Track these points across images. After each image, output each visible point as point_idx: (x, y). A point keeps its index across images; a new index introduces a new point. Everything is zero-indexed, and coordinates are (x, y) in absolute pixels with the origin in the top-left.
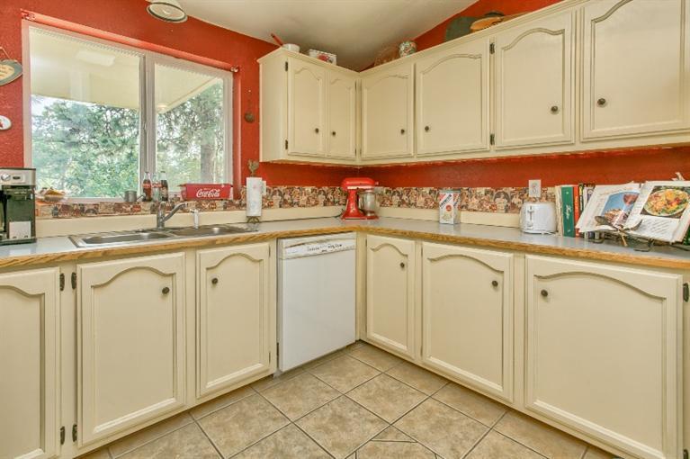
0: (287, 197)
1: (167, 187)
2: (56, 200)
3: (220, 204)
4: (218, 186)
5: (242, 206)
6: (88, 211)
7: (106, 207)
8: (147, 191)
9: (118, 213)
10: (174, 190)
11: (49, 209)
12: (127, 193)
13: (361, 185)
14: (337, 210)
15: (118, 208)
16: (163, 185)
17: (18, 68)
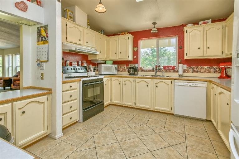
0: (195, 69)
1: (160, 67)
2: (142, 69)
3: (172, 71)
4: (171, 66)
5: (178, 71)
6: (146, 71)
7: (148, 70)
8: (156, 67)
10: (162, 67)
11: (140, 70)
12: (152, 68)
13: (227, 65)
14: (219, 75)
15: (150, 71)
16: (159, 66)
17: (137, 49)
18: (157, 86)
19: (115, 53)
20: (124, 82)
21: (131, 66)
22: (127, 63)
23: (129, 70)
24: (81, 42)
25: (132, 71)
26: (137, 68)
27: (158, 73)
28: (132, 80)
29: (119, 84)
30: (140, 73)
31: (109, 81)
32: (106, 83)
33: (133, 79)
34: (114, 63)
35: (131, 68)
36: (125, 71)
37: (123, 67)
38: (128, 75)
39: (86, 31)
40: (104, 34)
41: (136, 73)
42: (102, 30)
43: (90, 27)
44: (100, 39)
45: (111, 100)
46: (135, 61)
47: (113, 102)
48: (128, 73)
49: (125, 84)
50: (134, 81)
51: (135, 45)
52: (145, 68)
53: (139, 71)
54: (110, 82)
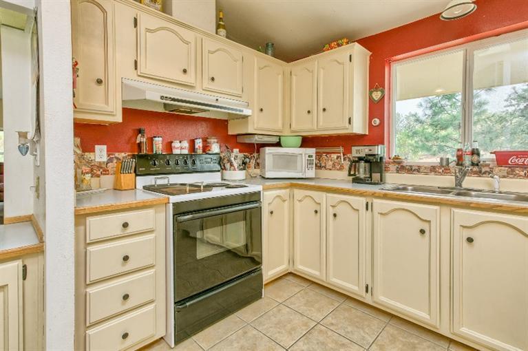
1: (478, 154)
2: (399, 163)
6: (414, 170)
7: (425, 168)
8: (460, 158)
9: (433, 173)
10: (488, 157)
11: (393, 167)
12: (442, 159)
15: (433, 169)
16: (475, 152)
17: (383, 92)
18: (470, 240)
19: (309, 112)
20: (333, 206)
21: (359, 151)
22: (348, 141)
23: (351, 166)
24: (189, 79)
25: (362, 170)
26: (381, 158)
27: (470, 182)
28: (359, 202)
29: (316, 212)
30: (393, 178)
31: (284, 201)
32: (272, 208)
33: (363, 200)
34: (306, 142)
35: (360, 159)
36: (341, 168)
37: (334, 156)
38: (348, 181)
39: (210, 44)
40: (275, 55)
41: (376, 176)
42: (267, 45)
43: (227, 33)
44: (260, 69)
45: (292, 261)
46: (376, 135)
47: (295, 268)
48: (350, 175)
49: (335, 215)
50: (367, 209)
51: (377, 79)
52: (412, 159)
53: (387, 169)
54: (286, 202)
